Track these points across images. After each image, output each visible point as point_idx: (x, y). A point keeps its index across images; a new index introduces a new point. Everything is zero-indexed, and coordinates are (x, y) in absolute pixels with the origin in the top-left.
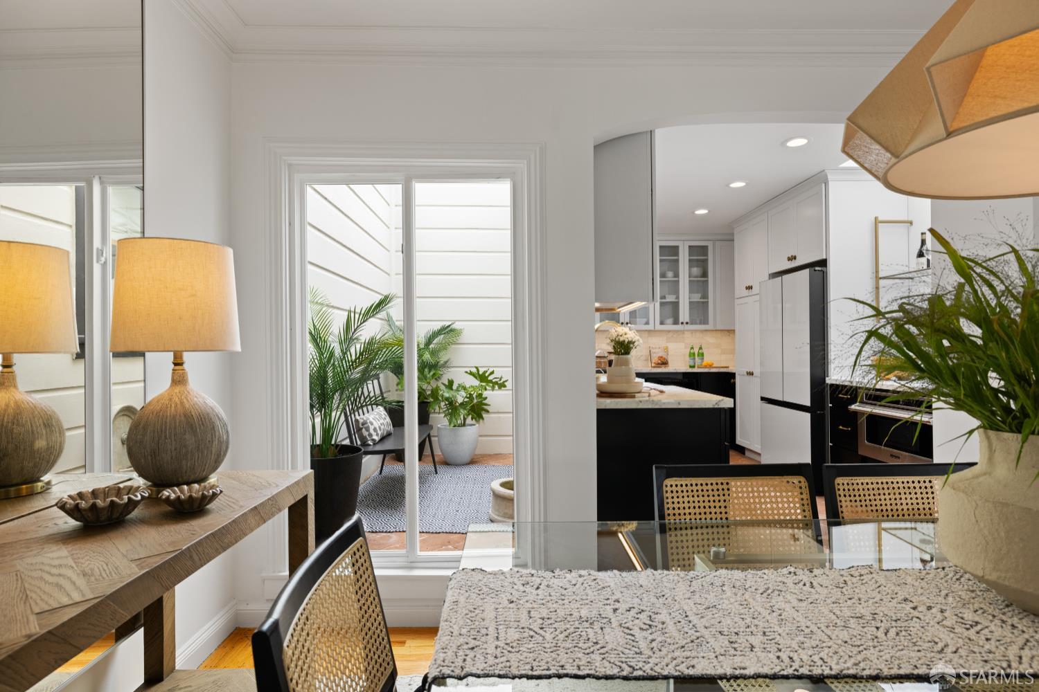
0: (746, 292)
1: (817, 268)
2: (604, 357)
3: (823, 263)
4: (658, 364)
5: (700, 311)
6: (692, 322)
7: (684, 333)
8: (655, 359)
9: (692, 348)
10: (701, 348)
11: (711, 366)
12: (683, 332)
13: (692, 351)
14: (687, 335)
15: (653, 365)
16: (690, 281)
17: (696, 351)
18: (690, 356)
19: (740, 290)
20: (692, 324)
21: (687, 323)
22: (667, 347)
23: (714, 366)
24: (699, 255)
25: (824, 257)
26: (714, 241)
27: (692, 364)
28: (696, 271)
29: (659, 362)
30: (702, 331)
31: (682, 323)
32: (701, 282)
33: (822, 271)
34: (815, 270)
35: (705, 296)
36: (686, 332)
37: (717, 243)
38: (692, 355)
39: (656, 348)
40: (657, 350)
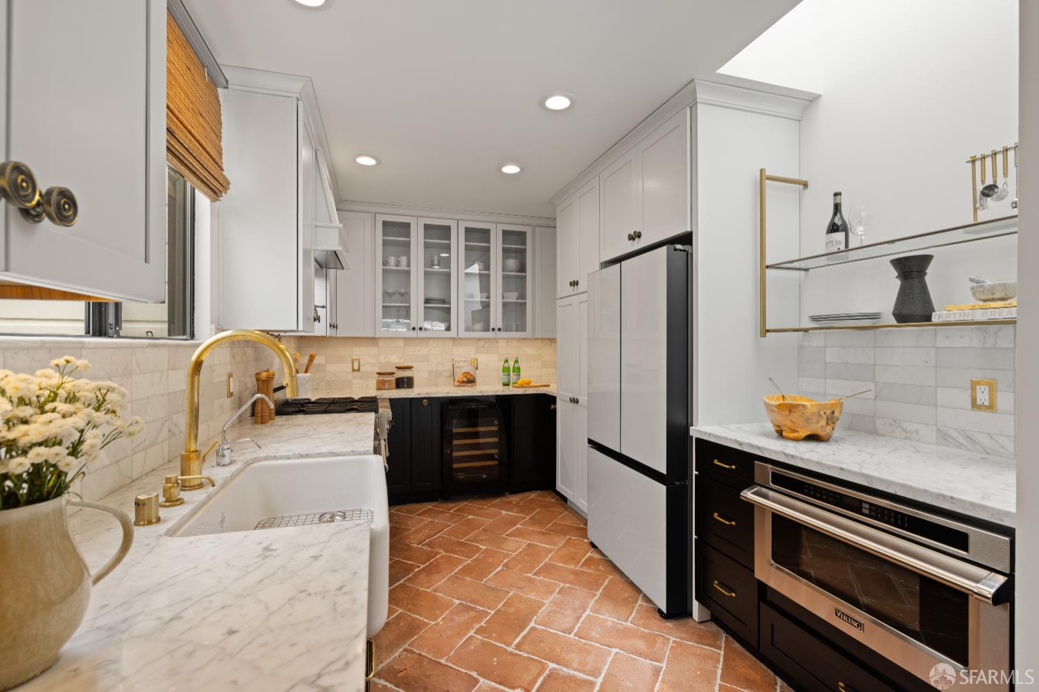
0: (570, 290)
1: (679, 246)
2: (392, 374)
3: (687, 239)
4: (463, 382)
5: (516, 313)
6: (507, 328)
7: (497, 342)
8: (459, 376)
9: (507, 361)
10: (516, 362)
11: (528, 385)
12: (496, 340)
13: (506, 365)
14: (502, 344)
15: (456, 383)
16: (504, 277)
17: (511, 364)
18: (503, 372)
19: (563, 288)
20: (507, 330)
21: (499, 330)
22: (477, 360)
23: (532, 384)
24: (516, 242)
25: (689, 230)
26: (534, 227)
27: (506, 381)
28: (512, 263)
29: (465, 379)
30: (519, 340)
31: (493, 330)
32: (517, 279)
33: (684, 251)
34: (676, 250)
35: (523, 296)
36: (500, 341)
37: (537, 228)
38: (506, 370)
39: (460, 361)
40: (461, 364)
